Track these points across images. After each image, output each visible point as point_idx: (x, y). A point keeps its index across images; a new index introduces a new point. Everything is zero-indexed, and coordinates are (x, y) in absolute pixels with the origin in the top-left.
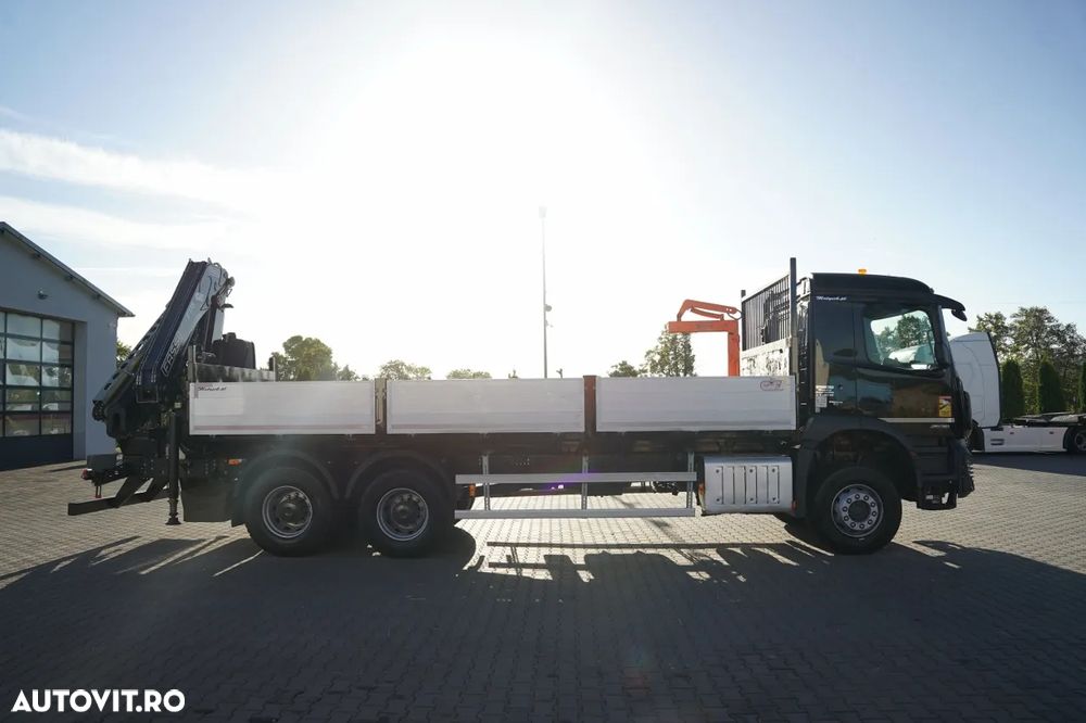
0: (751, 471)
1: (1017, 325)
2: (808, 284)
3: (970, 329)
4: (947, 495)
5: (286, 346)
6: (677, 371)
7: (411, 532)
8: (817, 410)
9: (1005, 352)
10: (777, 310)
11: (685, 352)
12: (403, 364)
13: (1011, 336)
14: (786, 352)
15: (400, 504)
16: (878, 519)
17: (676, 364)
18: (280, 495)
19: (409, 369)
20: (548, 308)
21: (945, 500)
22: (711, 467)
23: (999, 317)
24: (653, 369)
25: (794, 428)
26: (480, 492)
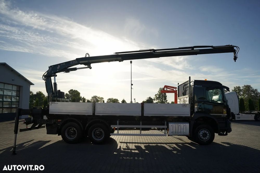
0: (180, 126)
1: (244, 89)
2: (193, 82)
3: (232, 90)
4: (225, 132)
5: (69, 92)
6: (163, 99)
7: (100, 138)
8: (195, 112)
9: (241, 96)
10: (186, 88)
11: (164, 95)
12: (97, 97)
13: (242, 92)
14: (188, 98)
15: (98, 132)
16: (209, 137)
17: (162, 98)
18: (70, 129)
19: (99, 98)
20: (132, 85)
21: (225, 133)
22: (170, 125)
23: (239, 87)
24: (157, 99)
25: (190, 116)
26: (116, 129)
